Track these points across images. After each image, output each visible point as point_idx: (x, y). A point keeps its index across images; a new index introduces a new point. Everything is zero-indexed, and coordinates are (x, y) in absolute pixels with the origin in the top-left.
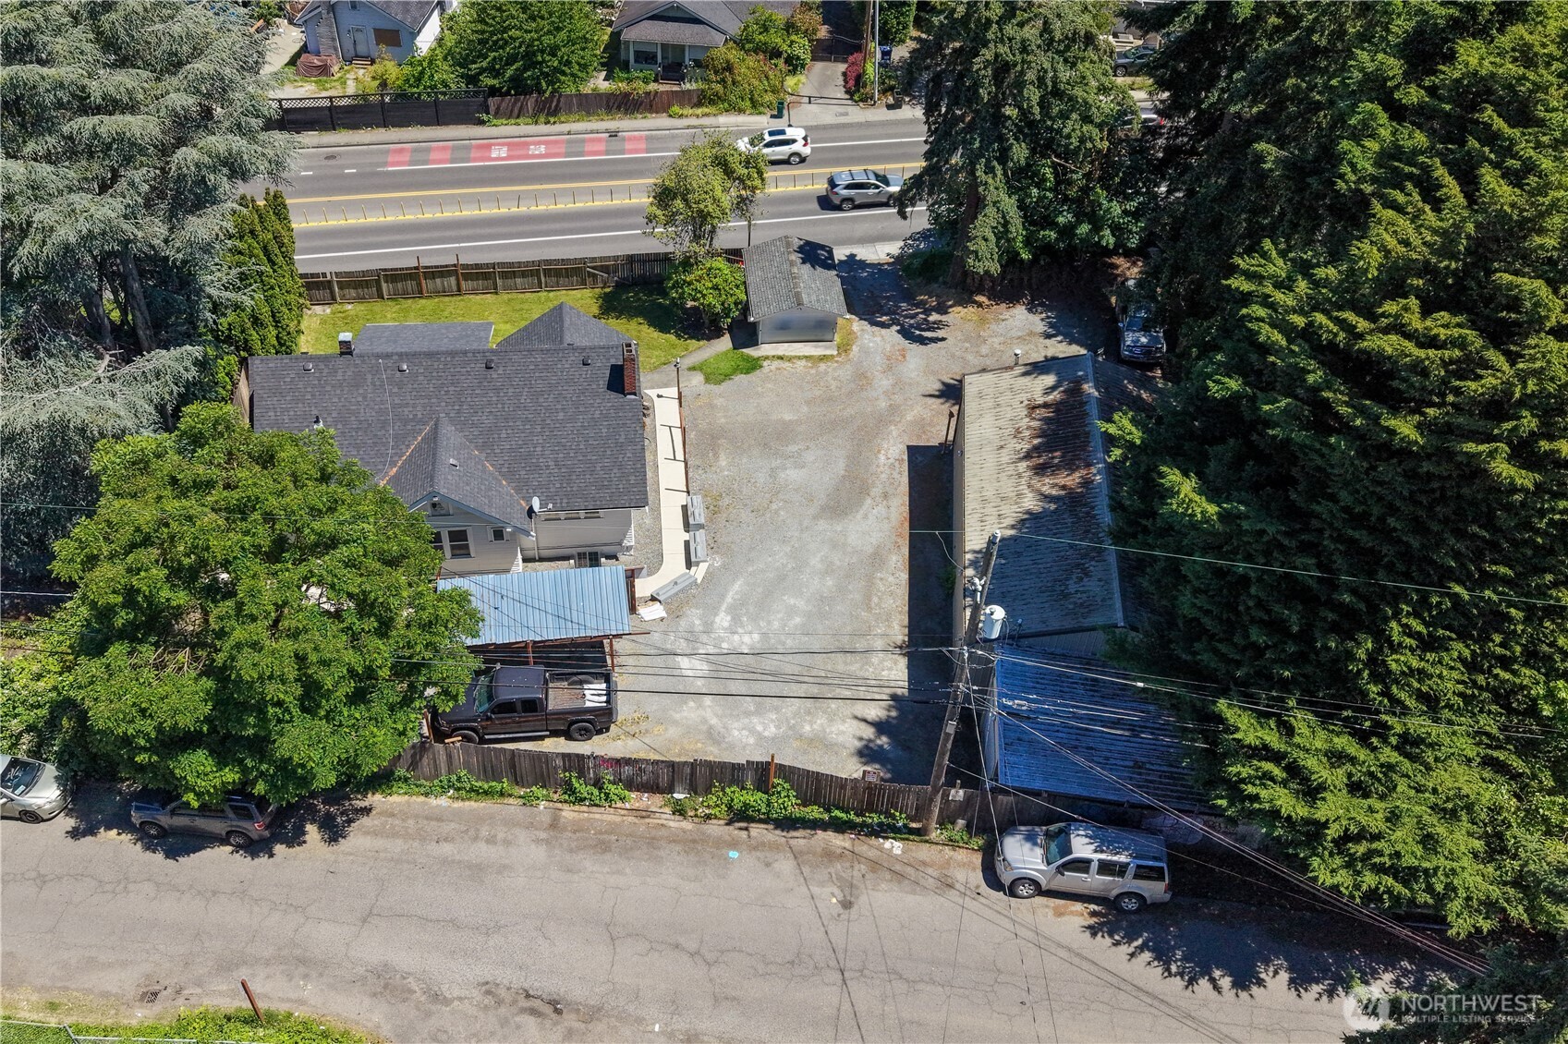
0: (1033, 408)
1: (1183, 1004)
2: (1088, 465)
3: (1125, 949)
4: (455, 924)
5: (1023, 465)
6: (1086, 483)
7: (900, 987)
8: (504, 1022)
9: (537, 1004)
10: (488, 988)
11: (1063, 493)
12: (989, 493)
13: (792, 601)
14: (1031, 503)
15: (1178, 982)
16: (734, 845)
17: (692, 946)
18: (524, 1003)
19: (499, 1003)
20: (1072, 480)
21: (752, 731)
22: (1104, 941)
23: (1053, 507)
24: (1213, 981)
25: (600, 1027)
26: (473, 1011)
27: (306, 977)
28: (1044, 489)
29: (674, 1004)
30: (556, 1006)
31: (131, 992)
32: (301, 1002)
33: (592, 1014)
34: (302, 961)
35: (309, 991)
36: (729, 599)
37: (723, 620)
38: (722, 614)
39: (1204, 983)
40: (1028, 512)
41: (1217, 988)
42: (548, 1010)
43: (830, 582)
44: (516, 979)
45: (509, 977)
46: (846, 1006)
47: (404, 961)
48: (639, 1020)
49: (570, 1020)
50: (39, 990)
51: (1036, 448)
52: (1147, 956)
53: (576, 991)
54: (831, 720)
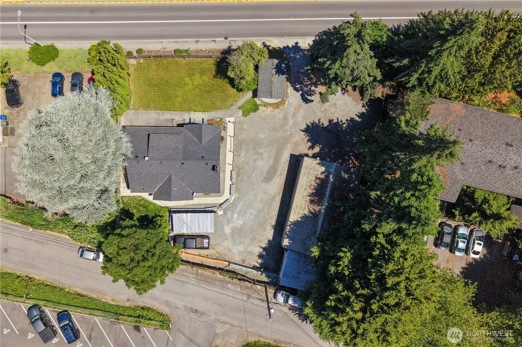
0: (317, 178)
1: (300, 325)
2: (322, 205)
3: (294, 313)
4: (179, 294)
5: (309, 198)
6: (320, 211)
7: (254, 315)
8: (188, 313)
9: (193, 310)
10: (185, 307)
11: (314, 212)
12: (299, 204)
13: (252, 211)
14: (306, 212)
15: (301, 321)
16: (230, 283)
17: (220, 303)
18: (191, 310)
19: (187, 310)
20: (317, 208)
21: (238, 249)
22: (291, 311)
23: (311, 215)
24: (306, 321)
25: (204, 316)
26: (183, 311)
27: (154, 301)
28: (311, 209)
29: (216, 314)
30: (196, 311)
31: (126, 300)
32: (154, 305)
33: (202, 314)
34: (153, 298)
35: (155, 303)
36: (238, 210)
37: (236, 216)
38: (236, 214)
39: (305, 322)
40: (305, 215)
41: (307, 323)
42: (195, 312)
43: (261, 205)
44: (190, 306)
45: (189, 305)
46: (244, 318)
47: (171, 300)
48: (210, 316)
49: (199, 314)
50: (110, 297)
51: (313, 193)
52: (297, 315)
53: (200, 309)
54: (254, 247)
